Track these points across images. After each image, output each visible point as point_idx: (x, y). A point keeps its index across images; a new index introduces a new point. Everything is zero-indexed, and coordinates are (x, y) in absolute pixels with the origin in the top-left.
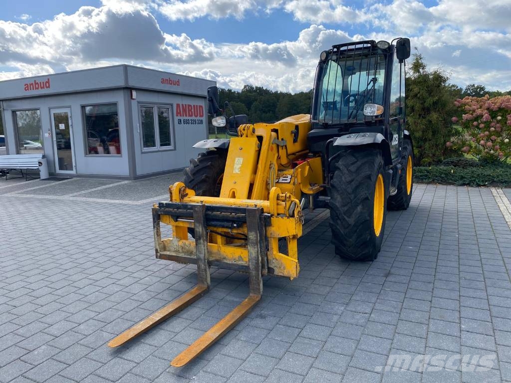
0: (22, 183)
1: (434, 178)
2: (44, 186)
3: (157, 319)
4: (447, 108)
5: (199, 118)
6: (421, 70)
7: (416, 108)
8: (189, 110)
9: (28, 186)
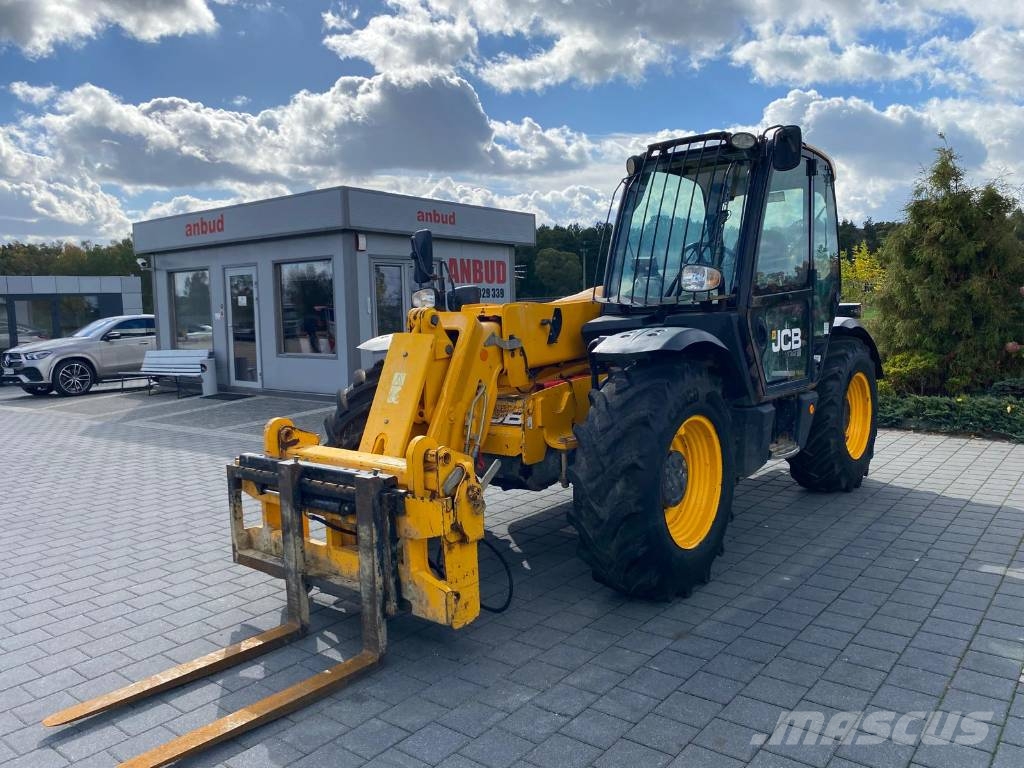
0: (169, 403)
1: (967, 422)
2: (200, 409)
3: (164, 681)
4: (1010, 267)
5: (496, 285)
6: (953, 184)
7: (937, 266)
8: (475, 271)
9: (173, 408)
